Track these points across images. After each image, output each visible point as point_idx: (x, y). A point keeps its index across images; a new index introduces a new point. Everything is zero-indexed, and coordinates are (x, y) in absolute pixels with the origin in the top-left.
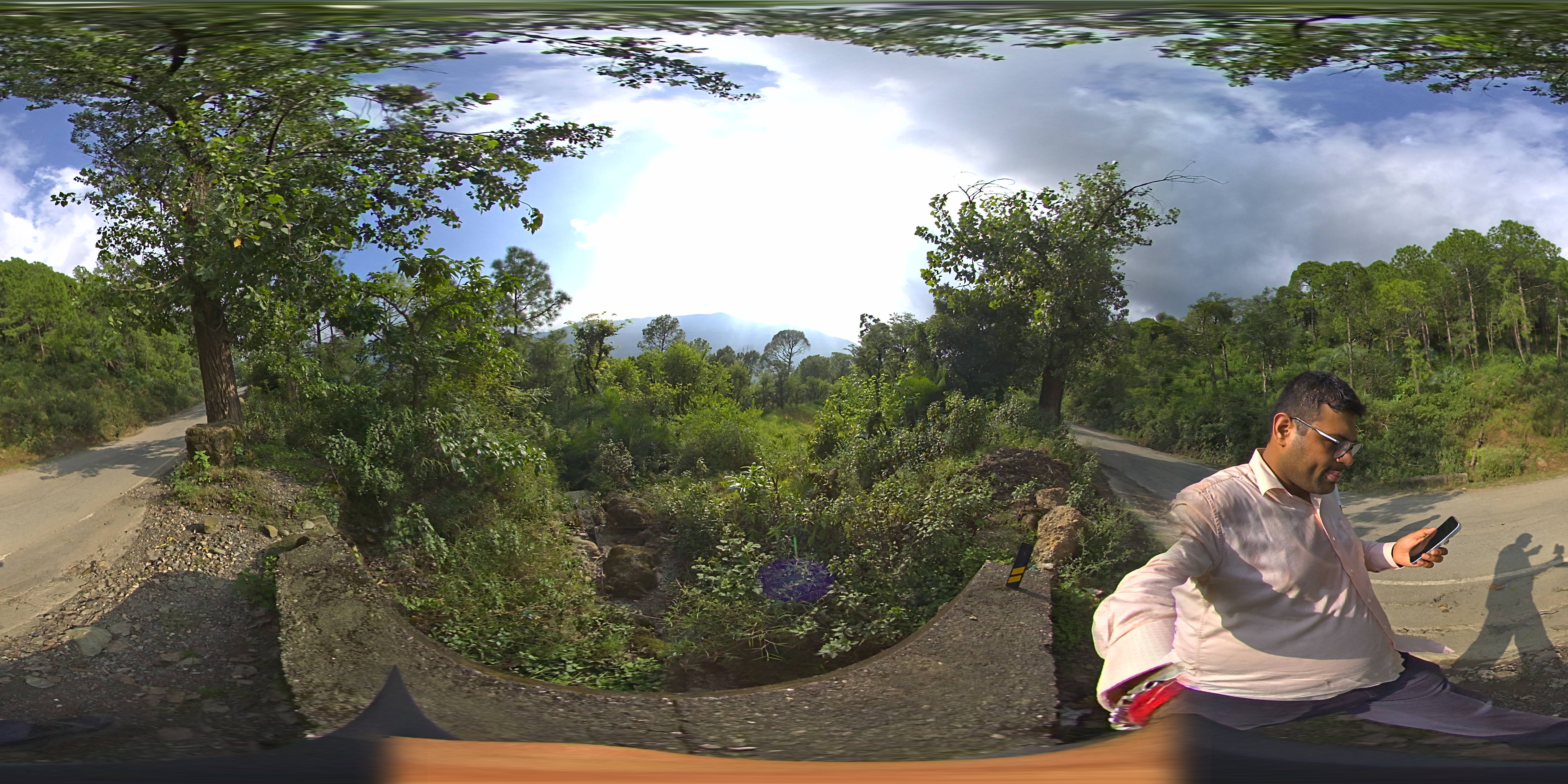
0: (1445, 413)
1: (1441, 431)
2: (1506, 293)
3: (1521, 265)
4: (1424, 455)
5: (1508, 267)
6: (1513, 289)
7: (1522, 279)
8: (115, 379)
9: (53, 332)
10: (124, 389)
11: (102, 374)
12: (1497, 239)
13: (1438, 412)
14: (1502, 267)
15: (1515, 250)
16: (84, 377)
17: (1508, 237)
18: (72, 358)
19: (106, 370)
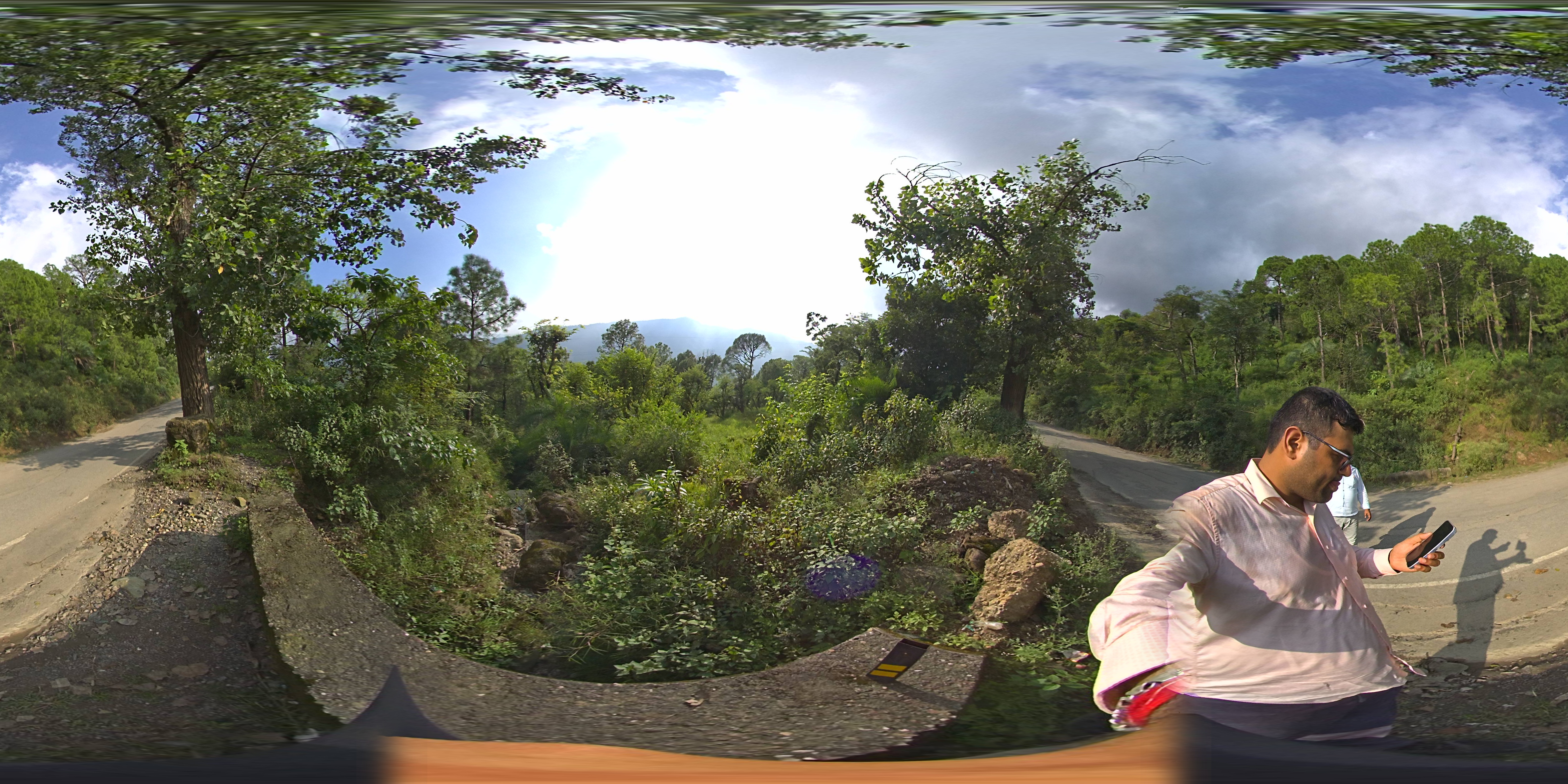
0: (1422, 407)
1: (1419, 426)
2: (1479, 289)
3: (1494, 260)
4: (1404, 450)
5: (1482, 262)
6: (1486, 285)
7: (1494, 275)
8: (83, 377)
9: (25, 329)
10: (93, 386)
11: (72, 371)
12: (1470, 234)
13: (1415, 407)
14: (1475, 263)
15: (1488, 246)
16: (55, 374)
17: (1480, 232)
18: (44, 356)
19: (76, 368)
